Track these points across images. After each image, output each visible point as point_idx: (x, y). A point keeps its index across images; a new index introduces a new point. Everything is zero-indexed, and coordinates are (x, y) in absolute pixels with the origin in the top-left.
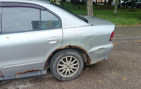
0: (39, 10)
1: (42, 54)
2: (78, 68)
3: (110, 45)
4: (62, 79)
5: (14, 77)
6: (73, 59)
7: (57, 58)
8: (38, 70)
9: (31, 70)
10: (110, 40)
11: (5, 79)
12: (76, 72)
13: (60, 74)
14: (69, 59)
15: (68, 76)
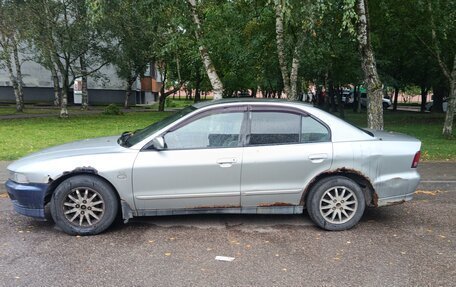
0: (299, 117)
1: (300, 178)
2: (355, 210)
3: (413, 175)
4: (328, 227)
5: (254, 212)
6: (347, 193)
7: (321, 188)
8: (290, 205)
9: (280, 202)
10: (413, 166)
11: (244, 212)
12: (351, 216)
13: (325, 216)
14: (340, 191)
15: (338, 223)
